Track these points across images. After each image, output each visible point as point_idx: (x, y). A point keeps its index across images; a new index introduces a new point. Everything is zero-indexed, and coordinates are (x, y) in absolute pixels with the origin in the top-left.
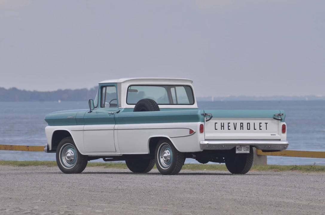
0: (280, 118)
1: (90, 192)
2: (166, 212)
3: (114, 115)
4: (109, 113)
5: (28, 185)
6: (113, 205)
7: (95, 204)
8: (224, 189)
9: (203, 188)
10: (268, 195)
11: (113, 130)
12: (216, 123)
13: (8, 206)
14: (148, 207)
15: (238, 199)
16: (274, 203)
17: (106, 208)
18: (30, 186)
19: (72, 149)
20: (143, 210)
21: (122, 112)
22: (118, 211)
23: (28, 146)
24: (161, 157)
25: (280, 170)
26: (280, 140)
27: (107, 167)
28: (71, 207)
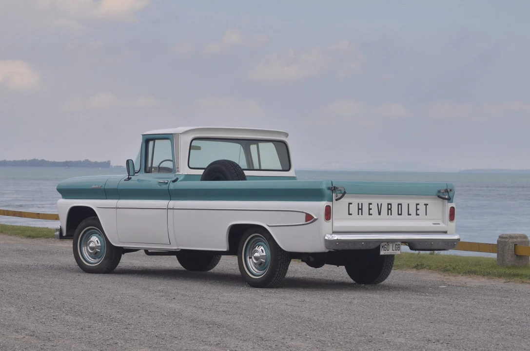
0: (447, 197)
3: (168, 185)
4: (160, 182)
11: (166, 209)
12: (349, 204)
19: (97, 235)
21: (181, 181)
24: (249, 257)
26: (446, 232)
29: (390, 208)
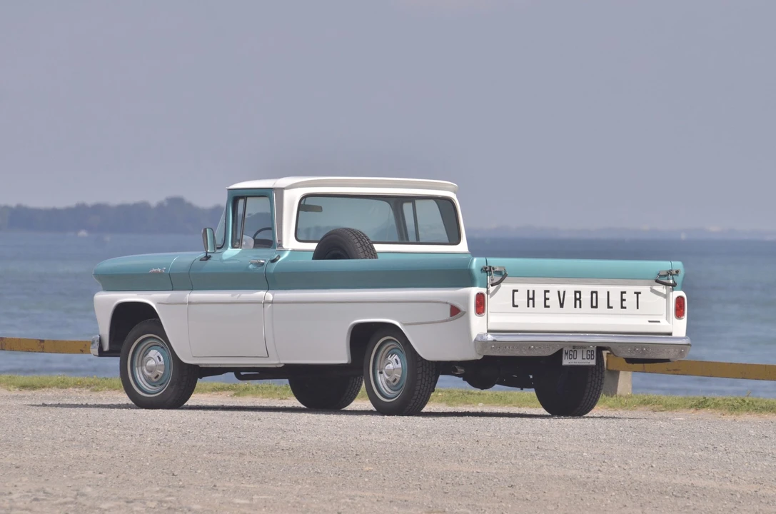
0: (671, 281)
1: (211, 455)
2: (407, 506)
3: (264, 267)
4: (253, 263)
5: (54, 436)
6: (272, 487)
7: (227, 484)
8: (542, 453)
9: (490, 449)
10: (651, 468)
11: (261, 303)
12: (514, 291)
13: (16, 486)
14: (359, 493)
15: (579, 477)
16: (670, 487)
17: (258, 495)
18: (62, 437)
19: (159, 348)
20: (351, 501)
21: (284, 260)
22: (289, 502)
23: (42, 341)
24: (378, 371)
25: (666, 407)
26: (670, 334)
27: (238, 395)
28: (170, 490)
29: (578, 296)
